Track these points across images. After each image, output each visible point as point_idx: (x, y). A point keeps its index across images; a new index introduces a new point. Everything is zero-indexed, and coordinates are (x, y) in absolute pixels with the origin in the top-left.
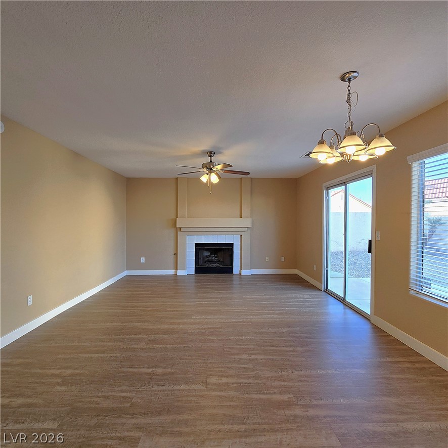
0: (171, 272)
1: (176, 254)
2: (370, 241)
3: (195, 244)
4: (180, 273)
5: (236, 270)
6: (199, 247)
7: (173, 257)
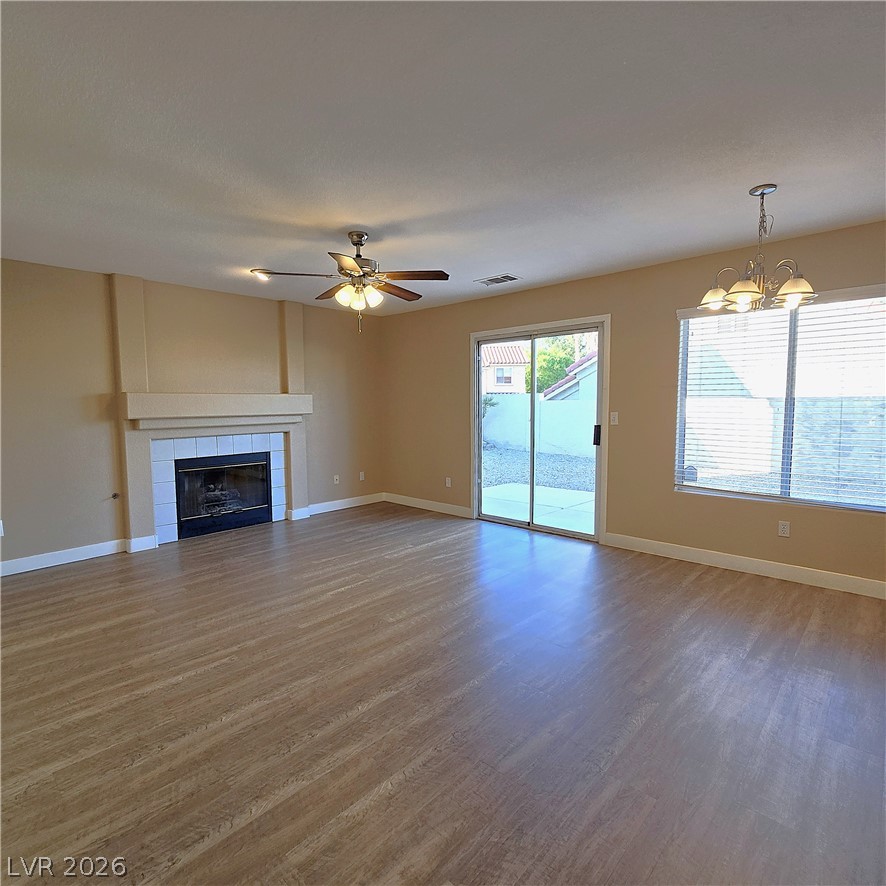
0: (109, 547)
1: (120, 496)
2: (598, 429)
3: (176, 461)
4: (139, 544)
5: (278, 513)
6: (185, 469)
7: (108, 507)
